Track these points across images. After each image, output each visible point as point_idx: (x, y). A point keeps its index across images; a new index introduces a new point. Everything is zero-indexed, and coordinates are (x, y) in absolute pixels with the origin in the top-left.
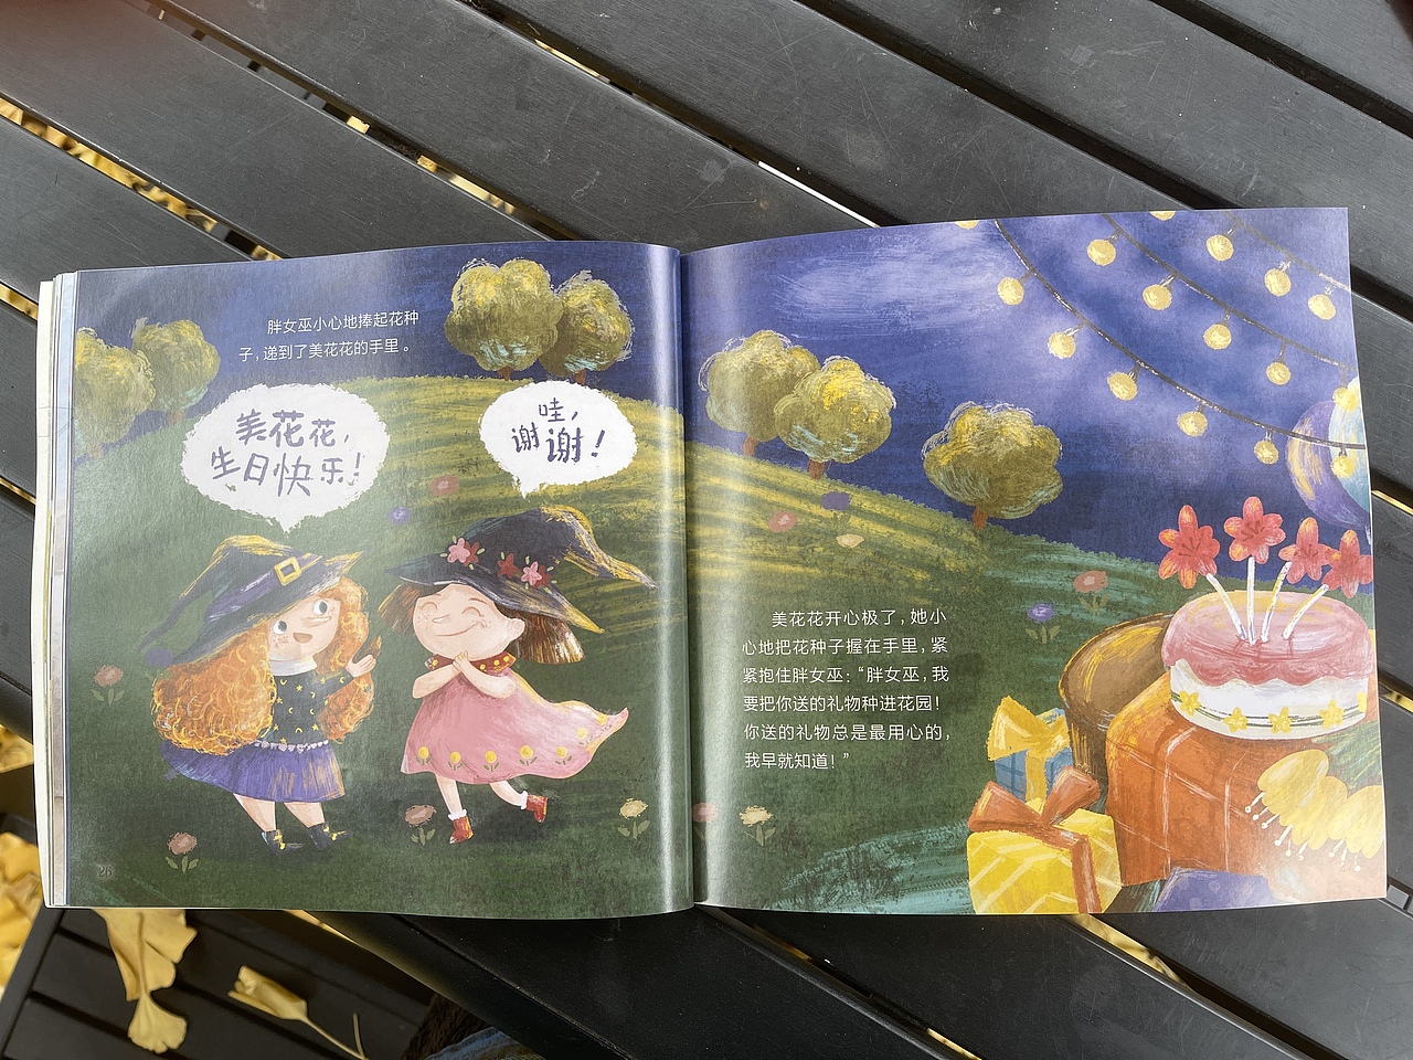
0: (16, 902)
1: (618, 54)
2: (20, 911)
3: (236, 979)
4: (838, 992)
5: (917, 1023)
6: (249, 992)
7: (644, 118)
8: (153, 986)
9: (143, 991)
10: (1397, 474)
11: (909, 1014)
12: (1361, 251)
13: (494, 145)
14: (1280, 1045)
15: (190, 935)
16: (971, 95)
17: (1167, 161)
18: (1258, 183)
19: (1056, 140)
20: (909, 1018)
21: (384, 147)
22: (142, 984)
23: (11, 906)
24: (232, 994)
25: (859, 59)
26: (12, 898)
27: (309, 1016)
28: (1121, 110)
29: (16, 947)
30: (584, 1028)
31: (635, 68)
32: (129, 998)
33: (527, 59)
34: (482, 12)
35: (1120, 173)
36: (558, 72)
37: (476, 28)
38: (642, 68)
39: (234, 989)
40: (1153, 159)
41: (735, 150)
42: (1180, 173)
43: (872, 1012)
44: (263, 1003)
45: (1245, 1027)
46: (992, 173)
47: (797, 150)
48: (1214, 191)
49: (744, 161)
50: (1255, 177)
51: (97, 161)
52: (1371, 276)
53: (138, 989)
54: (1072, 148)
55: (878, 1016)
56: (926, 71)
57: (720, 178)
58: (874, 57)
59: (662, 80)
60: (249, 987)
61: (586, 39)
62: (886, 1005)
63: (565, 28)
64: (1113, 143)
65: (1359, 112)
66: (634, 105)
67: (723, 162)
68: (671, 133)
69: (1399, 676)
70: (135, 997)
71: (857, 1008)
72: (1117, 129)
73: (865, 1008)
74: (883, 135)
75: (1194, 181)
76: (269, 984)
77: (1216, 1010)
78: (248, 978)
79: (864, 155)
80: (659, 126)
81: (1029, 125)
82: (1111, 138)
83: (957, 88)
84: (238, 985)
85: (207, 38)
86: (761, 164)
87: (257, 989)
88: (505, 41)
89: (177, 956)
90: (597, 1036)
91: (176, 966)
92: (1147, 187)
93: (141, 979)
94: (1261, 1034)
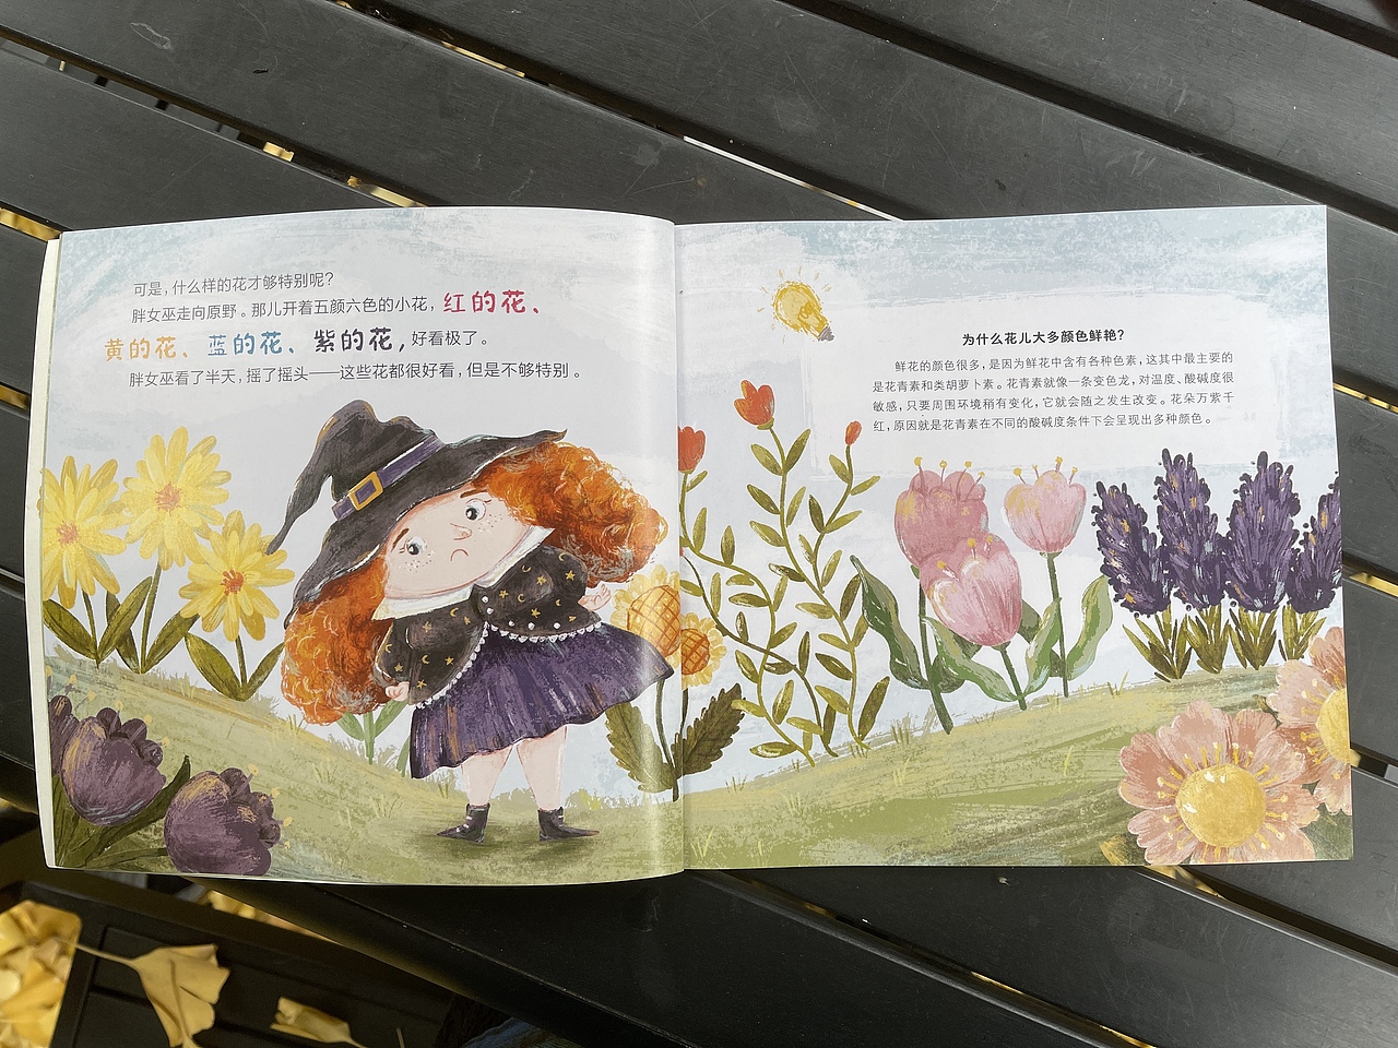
0: (43, 963)
1: (534, 49)
2: (49, 971)
3: (276, 1010)
4: (880, 950)
5: (961, 969)
6: (291, 1021)
7: (570, 110)
8: (194, 1030)
9: (185, 1034)
10: (1361, 367)
11: (953, 961)
12: (1297, 151)
13: (423, 157)
14: (1317, 941)
15: (223, 975)
16: (894, 46)
17: (1096, 87)
18: (1188, 97)
19: (983, 79)
20: (951, 964)
21: (312, 173)
22: (183, 1029)
23: (39, 968)
24: (274, 1027)
25: (778, 23)
26: (39, 960)
27: (353, 1037)
28: (1044, 41)
29: (50, 1007)
30: (635, 1020)
31: (554, 61)
32: (173, 1044)
33: (446, 66)
34: (391, 23)
35: (1052, 105)
36: (477, 74)
37: (388, 41)
38: (562, 58)
39: (277, 1022)
40: (1082, 86)
41: (658, 128)
42: (1111, 98)
43: (915, 964)
44: (306, 1031)
45: (1280, 927)
46: (925, 120)
47: (728, 123)
48: (1146, 111)
49: (674, 140)
50: (1184, 91)
51: (16, 220)
52: (1310, 176)
53: (180, 1035)
54: (1000, 86)
55: (922, 967)
56: (846, 27)
57: (654, 161)
58: (791, 19)
59: (583, 70)
60: (289, 1018)
61: (502, 37)
62: (927, 955)
63: (478, 30)
64: (1040, 76)
65: (1278, 14)
66: (558, 99)
67: (656, 144)
68: (599, 122)
69: (1386, 565)
70: (178, 1043)
71: (901, 963)
72: (1043, 61)
73: (907, 960)
74: (811, 97)
75: (1125, 103)
76: (309, 1011)
77: (1250, 915)
78: (288, 1009)
79: (795, 119)
80: (586, 116)
81: (955, 69)
82: (1037, 70)
83: (879, 41)
84: (278, 1017)
85: (111, 83)
86: (687, 139)
87: (299, 1017)
88: (419, 50)
89: (214, 997)
90: (649, 1026)
91: (214, 1006)
92: (1080, 116)
93: (181, 1022)
94: (1295, 932)
